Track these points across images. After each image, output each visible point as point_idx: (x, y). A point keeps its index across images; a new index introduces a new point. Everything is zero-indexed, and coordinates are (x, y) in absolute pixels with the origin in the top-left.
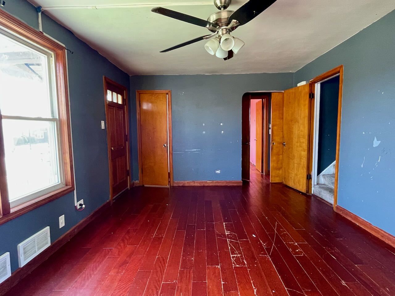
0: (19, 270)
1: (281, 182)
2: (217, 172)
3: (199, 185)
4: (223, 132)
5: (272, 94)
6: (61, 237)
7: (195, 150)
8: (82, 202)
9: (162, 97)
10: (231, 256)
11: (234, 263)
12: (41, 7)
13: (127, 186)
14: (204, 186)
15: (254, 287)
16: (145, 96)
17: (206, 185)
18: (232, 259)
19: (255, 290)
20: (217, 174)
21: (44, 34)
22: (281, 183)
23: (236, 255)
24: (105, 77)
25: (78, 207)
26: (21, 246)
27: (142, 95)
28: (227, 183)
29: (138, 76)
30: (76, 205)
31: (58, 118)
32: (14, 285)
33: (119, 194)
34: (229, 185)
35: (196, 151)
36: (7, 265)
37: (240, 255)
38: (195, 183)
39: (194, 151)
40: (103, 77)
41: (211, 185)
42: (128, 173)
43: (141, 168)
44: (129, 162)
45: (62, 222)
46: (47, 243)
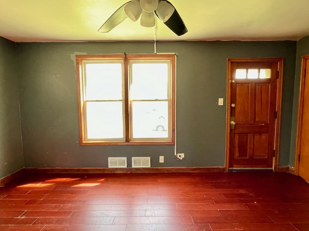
0: (131, 168)
8: (183, 155)
13: (272, 167)
21: (157, 53)
25: (178, 157)
26: (133, 158)
30: (175, 154)
32: (128, 173)
42: (273, 154)
43: (298, 154)
44: (277, 142)
45: (162, 159)
46: (148, 165)
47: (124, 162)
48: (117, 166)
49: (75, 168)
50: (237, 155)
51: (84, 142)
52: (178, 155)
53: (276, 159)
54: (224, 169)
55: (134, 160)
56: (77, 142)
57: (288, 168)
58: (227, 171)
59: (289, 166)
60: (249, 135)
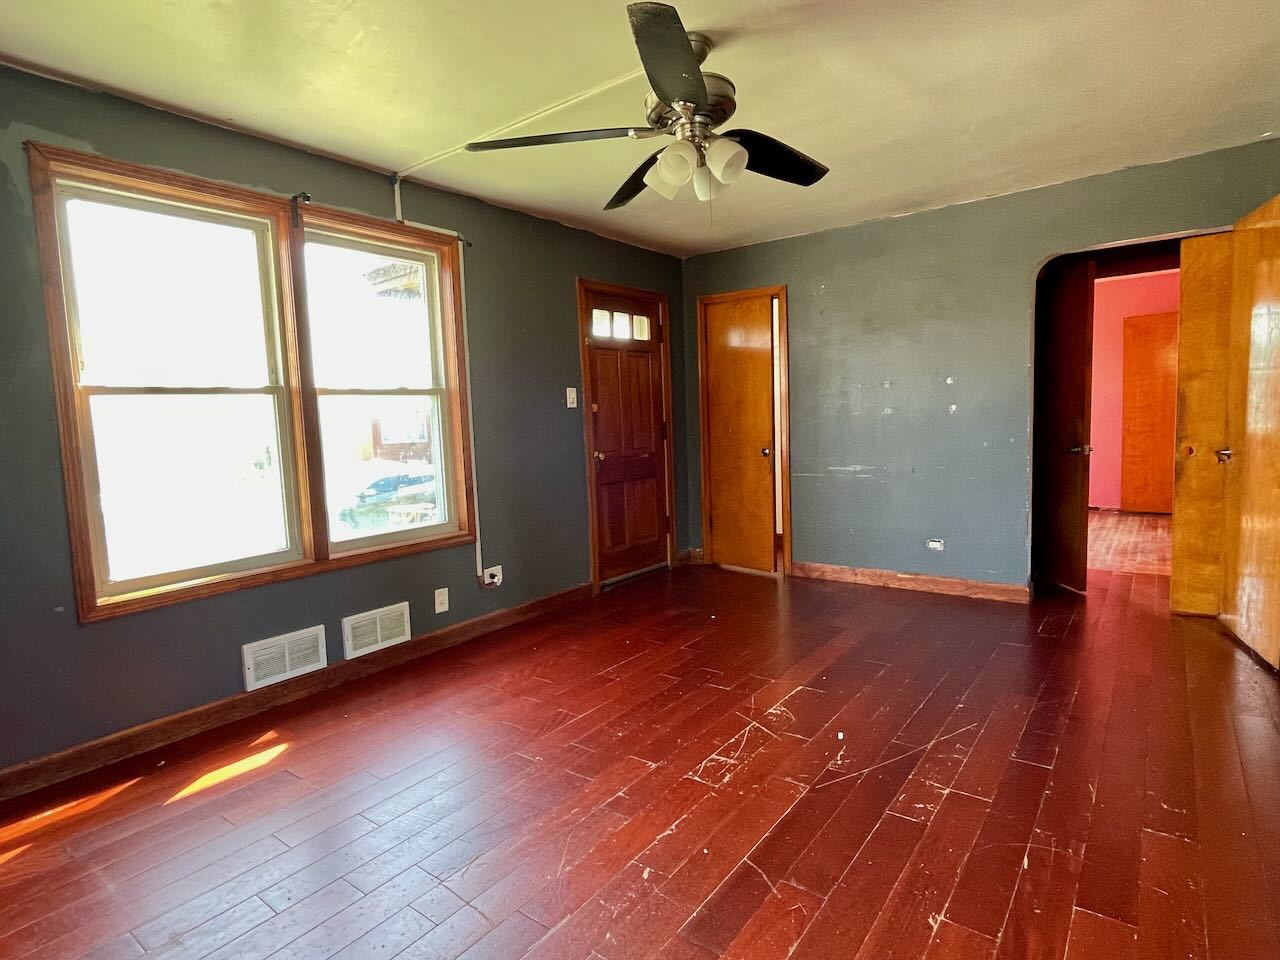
0: (342, 663)
1: (1215, 613)
2: (932, 545)
3: (869, 582)
4: (954, 407)
5: (1183, 245)
6: (439, 632)
7: (858, 468)
8: (498, 570)
9: (758, 306)
12: (396, 173)
13: (666, 559)
14: (885, 589)
16: (717, 312)
17: (891, 586)
20: (934, 551)
21: (407, 223)
22: (1214, 618)
24: (580, 280)
25: (488, 580)
26: (348, 623)
27: (711, 310)
28: (968, 587)
29: (704, 256)
30: (480, 573)
31: (444, 387)
32: (334, 685)
33: (630, 574)
34: (974, 596)
35: (861, 472)
36: (320, 647)
38: (856, 575)
39: (855, 472)
40: (577, 278)
41: (909, 587)
42: (666, 525)
43: (708, 516)
44: (670, 495)
45: (442, 601)
46: (402, 633)
47: (316, 648)
48: (285, 671)
49: (55, 756)
50: (609, 543)
51: (101, 601)
52: (488, 572)
53: (672, 535)
54: (589, 588)
55: (353, 629)
56: (60, 609)
57: (689, 553)
58: (596, 591)
59: (690, 549)
60: (625, 486)
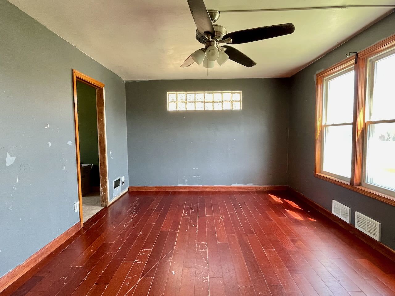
10: (207, 250)
11: (206, 244)
15: (197, 232)
18: (207, 247)
19: (197, 231)
23: (203, 250)
37: (200, 250)
46: (375, 235)
47: (347, 214)
48: (340, 215)
55: (358, 218)
